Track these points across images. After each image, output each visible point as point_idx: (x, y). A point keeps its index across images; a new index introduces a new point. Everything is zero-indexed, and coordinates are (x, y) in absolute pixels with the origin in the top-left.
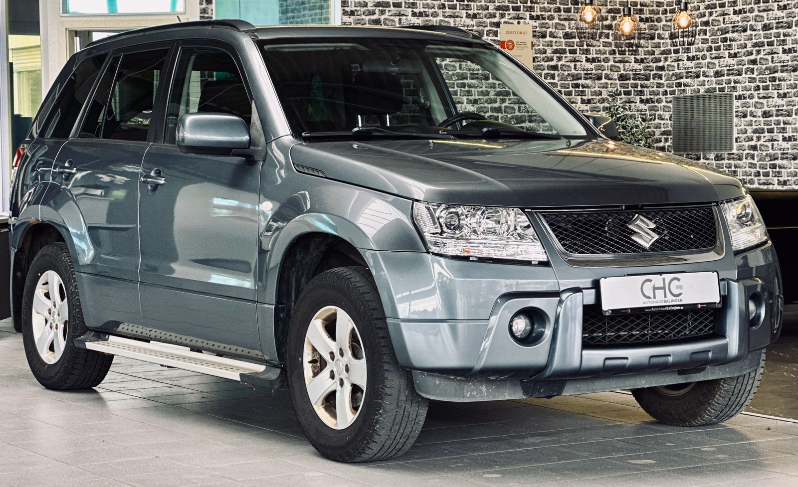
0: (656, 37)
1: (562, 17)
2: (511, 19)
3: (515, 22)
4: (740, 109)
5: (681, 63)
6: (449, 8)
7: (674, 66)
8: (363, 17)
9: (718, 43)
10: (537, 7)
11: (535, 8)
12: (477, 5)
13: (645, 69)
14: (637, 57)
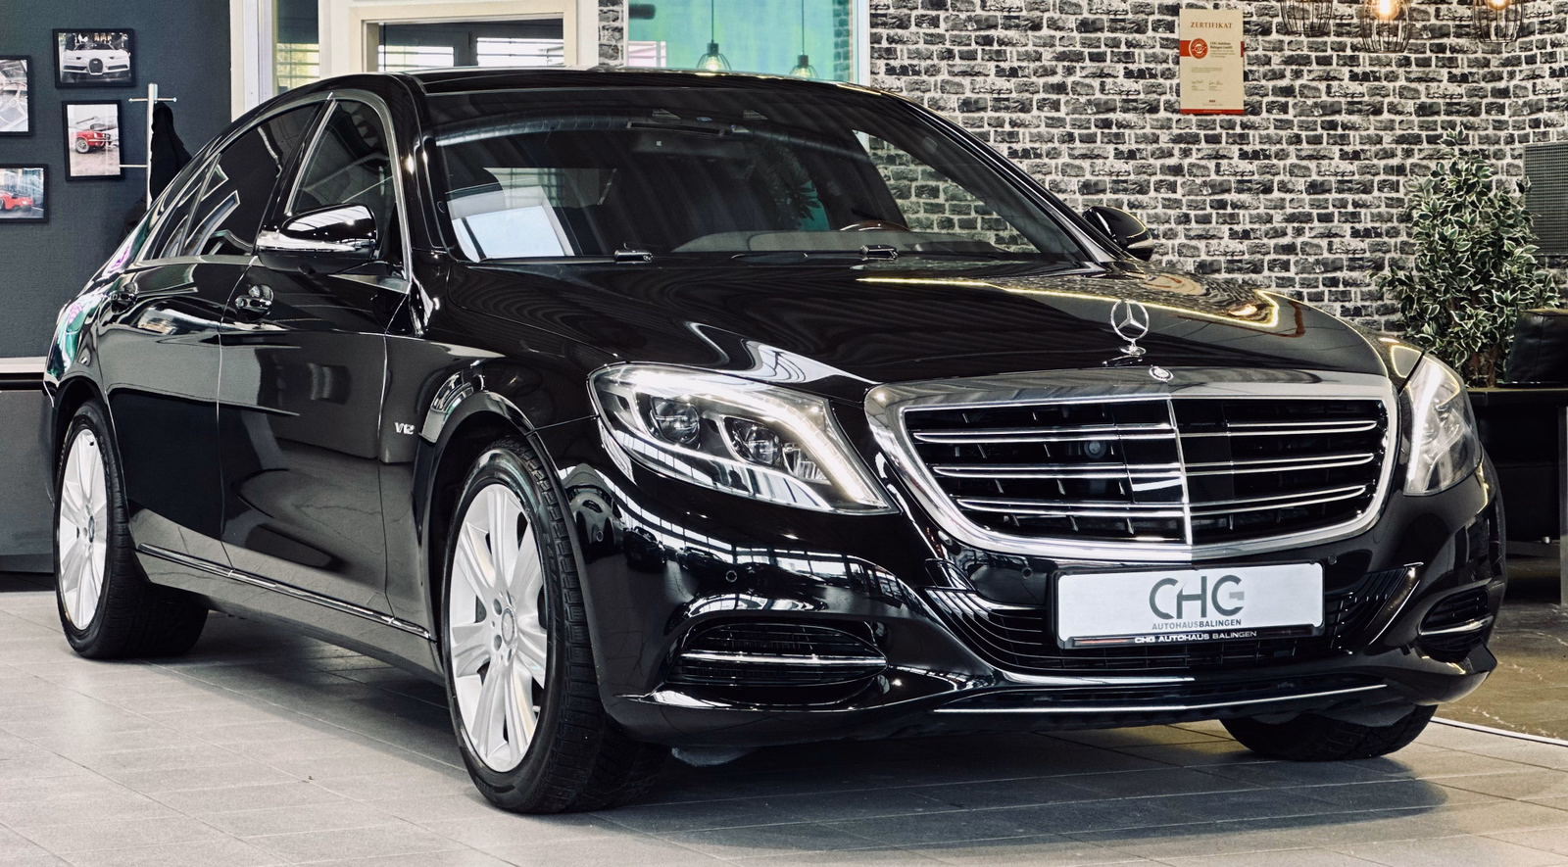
0: (1493, 33)
5: (1538, 81)
7: (1525, 88)
13: (1471, 93)
14: (1454, 71)
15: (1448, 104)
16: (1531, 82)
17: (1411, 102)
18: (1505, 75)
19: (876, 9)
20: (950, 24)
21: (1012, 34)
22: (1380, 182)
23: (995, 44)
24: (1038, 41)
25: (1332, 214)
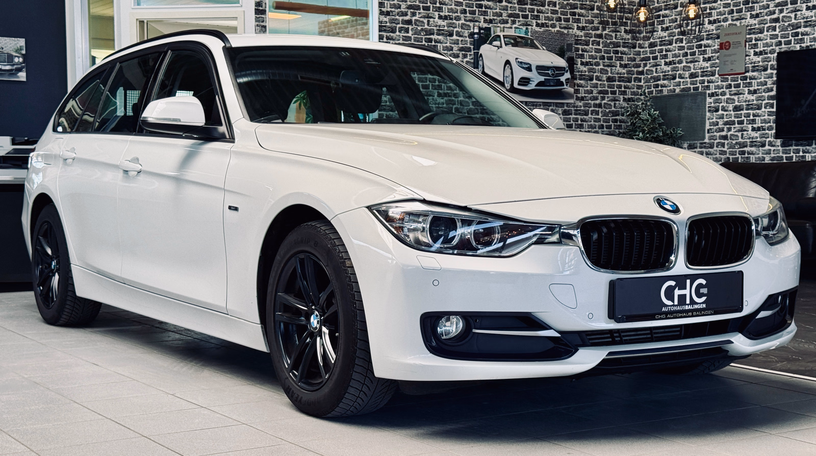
0: (637, 47)
1: (562, 26)
2: (520, 25)
3: (524, 28)
4: (713, 105)
5: (659, 67)
6: (470, 14)
7: (652, 71)
8: (397, 17)
9: (693, 49)
10: (542, 16)
11: (541, 17)
12: (493, 12)
13: (629, 72)
14: (622, 62)
15: (619, 77)
16: (655, 68)
17: (605, 76)
18: (642, 65)
19: (381, 23)
20: (414, 32)
21: (440, 37)
22: (591, 110)
23: (433, 42)
24: (451, 41)
25: (572, 124)
